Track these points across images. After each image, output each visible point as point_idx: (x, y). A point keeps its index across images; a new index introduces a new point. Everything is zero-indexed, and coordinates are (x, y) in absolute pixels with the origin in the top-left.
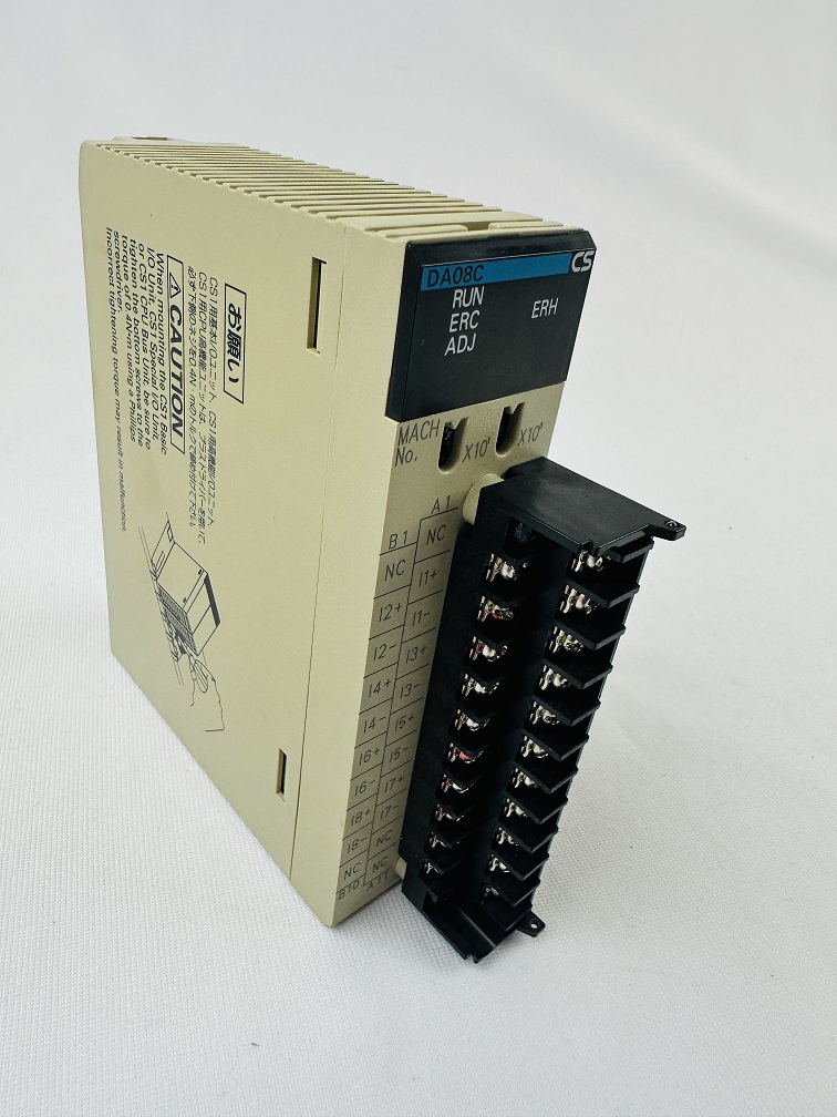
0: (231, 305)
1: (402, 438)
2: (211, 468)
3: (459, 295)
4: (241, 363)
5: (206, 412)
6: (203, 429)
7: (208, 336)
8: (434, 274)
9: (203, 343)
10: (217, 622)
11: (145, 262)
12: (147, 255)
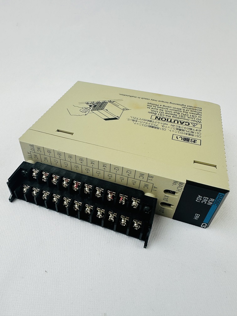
0: (196, 141)
1: (181, 183)
2: (150, 126)
3: (213, 200)
4: (182, 141)
5: (165, 128)
6: (160, 126)
7: (186, 132)
8: (222, 196)
9: (183, 130)
10: (106, 119)
11: (197, 118)
12: (199, 118)
